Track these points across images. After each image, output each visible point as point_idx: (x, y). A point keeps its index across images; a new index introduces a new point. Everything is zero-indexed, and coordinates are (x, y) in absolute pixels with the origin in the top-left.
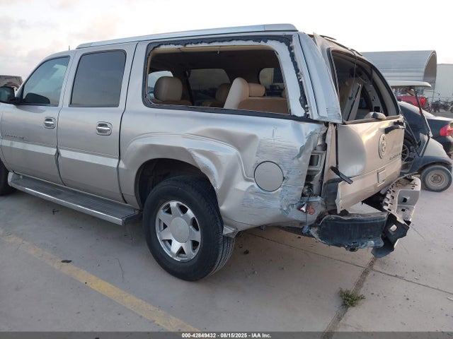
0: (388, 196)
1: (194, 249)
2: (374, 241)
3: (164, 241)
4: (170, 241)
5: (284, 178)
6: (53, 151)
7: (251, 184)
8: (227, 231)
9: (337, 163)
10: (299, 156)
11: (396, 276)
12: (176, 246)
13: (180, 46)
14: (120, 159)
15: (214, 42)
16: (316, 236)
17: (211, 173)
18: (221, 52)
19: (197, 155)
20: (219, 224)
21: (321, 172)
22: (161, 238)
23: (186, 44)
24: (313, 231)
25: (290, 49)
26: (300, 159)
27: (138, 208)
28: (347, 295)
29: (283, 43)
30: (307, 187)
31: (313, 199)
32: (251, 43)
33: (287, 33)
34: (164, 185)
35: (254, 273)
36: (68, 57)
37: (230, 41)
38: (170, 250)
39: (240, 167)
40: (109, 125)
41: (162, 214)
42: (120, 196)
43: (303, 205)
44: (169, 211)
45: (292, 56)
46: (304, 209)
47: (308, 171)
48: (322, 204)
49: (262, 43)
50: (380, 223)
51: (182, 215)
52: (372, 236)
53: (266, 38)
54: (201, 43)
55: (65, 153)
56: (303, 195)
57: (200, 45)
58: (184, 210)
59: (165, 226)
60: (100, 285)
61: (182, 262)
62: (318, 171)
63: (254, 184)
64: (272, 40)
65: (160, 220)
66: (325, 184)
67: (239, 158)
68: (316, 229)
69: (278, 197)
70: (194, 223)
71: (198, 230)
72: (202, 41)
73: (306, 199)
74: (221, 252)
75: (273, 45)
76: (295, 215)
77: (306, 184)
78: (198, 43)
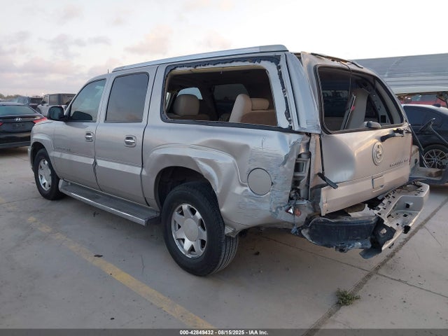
0: (385, 202)
1: (202, 247)
2: (362, 243)
3: (178, 239)
4: (183, 240)
5: (272, 183)
6: (92, 161)
7: (245, 188)
8: (228, 230)
9: (323, 170)
10: (284, 163)
11: (400, 280)
12: (187, 244)
13: (192, 68)
14: (142, 167)
15: (219, 63)
16: (307, 237)
17: (213, 179)
18: (223, 72)
19: (200, 163)
20: (222, 225)
21: (306, 178)
22: (176, 237)
23: (196, 67)
24: (304, 232)
25: (279, 68)
26: (285, 166)
27: (159, 210)
28: (343, 295)
29: (273, 63)
30: (294, 191)
31: (300, 202)
32: (247, 64)
33: (278, 54)
34: (178, 190)
35: (260, 272)
36: (104, 79)
37: (231, 62)
38: (183, 247)
39: (236, 173)
40: (134, 138)
41: (176, 215)
42: (144, 200)
43: (290, 208)
44: (182, 214)
45: (280, 74)
46: (291, 211)
47: (294, 177)
48: (309, 208)
49: (257, 63)
50: (367, 226)
51: (192, 216)
52: (359, 238)
53: (259, 59)
54: (208, 64)
55: (101, 163)
56: (291, 198)
57: (207, 67)
58: (193, 212)
59: (179, 227)
60: (122, 277)
61: (193, 258)
62: (303, 177)
63: (248, 188)
64: (265, 60)
65: (175, 221)
66: (312, 189)
67: (235, 166)
68: (307, 231)
69: (267, 200)
70: (202, 224)
71: (204, 230)
72: (208, 63)
73: (293, 202)
74: (224, 250)
75: (265, 65)
76: (284, 217)
77: (292, 189)
78: (205, 65)
